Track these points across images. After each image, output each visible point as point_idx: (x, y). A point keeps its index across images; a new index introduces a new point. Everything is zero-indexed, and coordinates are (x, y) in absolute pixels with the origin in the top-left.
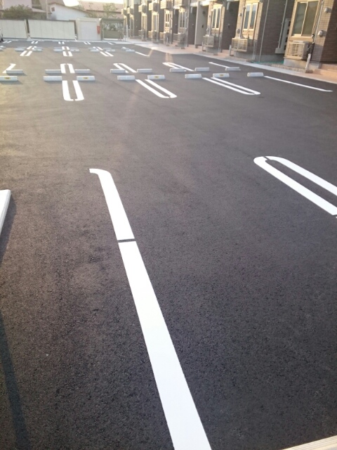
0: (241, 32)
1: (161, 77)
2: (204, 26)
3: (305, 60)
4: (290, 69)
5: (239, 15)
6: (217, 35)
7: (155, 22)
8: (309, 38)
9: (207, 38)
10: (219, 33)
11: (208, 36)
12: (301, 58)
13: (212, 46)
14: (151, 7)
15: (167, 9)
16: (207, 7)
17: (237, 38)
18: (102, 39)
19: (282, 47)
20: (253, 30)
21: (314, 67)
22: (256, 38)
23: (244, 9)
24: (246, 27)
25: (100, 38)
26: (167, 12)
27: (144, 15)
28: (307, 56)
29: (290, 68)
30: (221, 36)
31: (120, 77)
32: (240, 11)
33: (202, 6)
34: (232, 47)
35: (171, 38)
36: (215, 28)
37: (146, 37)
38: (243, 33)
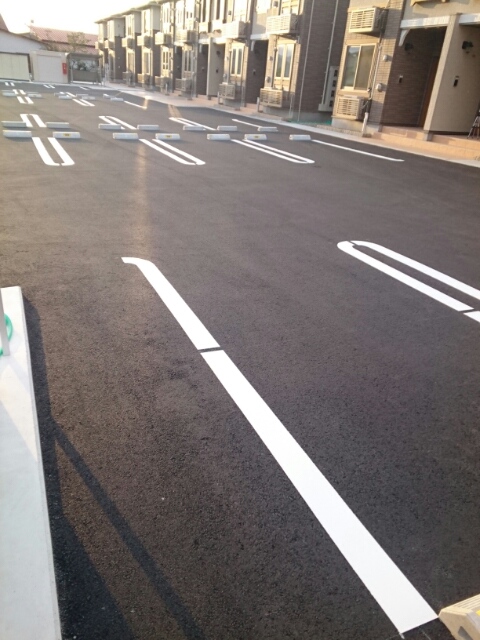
0: (271, 80)
1: (175, 136)
2: (219, 70)
3: (360, 120)
4: (341, 132)
5: (268, 58)
6: (239, 84)
7: (147, 62)
8: (364, 93)
9: (224, 87)
10: (242, 81)
11: (225, 84)
12: (355, 118)
13: (232, 98)
14: (141, 41)
15: (165, 45)
16: (223, 46)
17: (267, 88)
18: (69, 82)
19: (327, 102)
20: (289, 79)
21: (372, 130)
22: (293, 90)
23: (276, 51)
24: (279, 75)
25: (66, 80)
26: (165, 49)
27: (130, 51)
28: (363, 116)
29: (342, 129)
30: (244, 85)
31: (115, 135)
32: (270, 53)
33: (215, 44)
34: (261, 101)
35: (172, 85)
36: (236, 74)
37: (134, 81)
38: (275, 82)
